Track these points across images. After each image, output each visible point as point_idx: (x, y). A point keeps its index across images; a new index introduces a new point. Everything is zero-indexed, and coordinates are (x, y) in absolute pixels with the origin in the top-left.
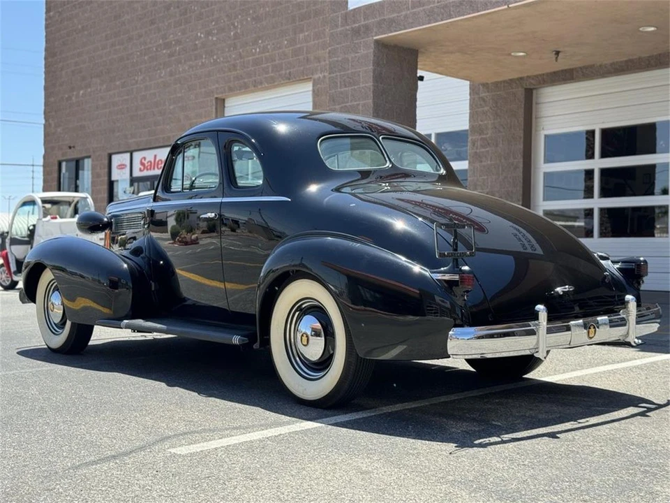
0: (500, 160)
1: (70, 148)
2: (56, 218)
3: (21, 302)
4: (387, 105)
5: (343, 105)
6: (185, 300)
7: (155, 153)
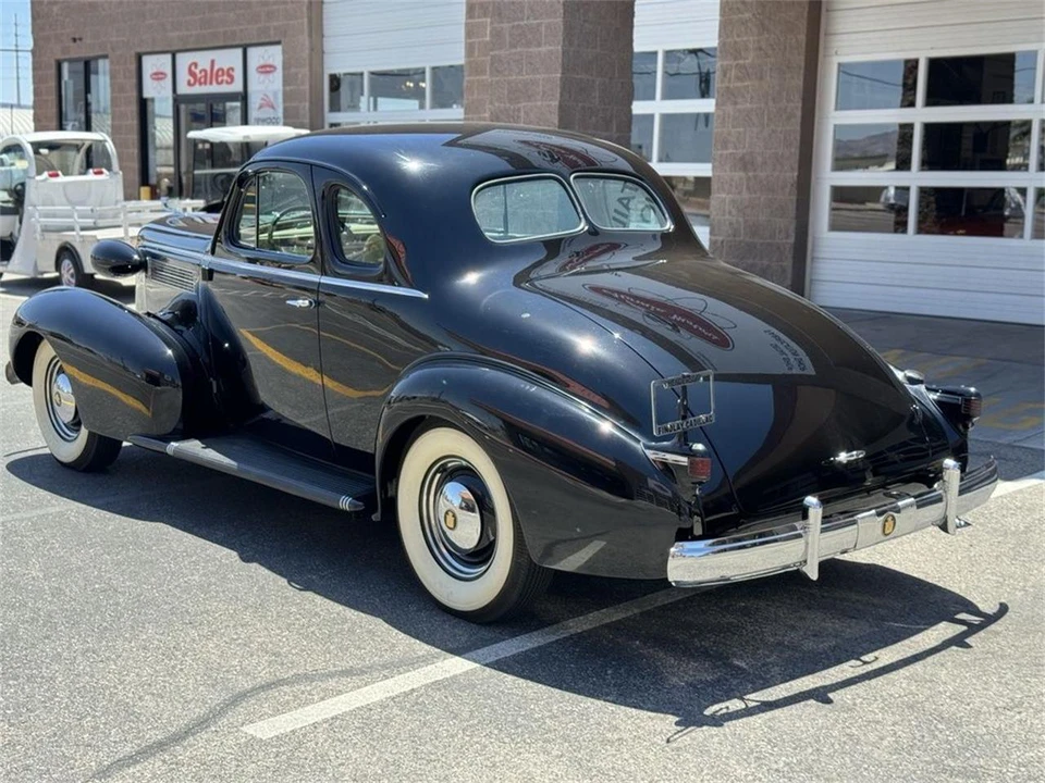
0: (767, 103)
1: (75, 40)
2: (57, 175)
3: (8, 383)
4: (587, 25)
5: (516, 23)
6: (264, 408)
7: (212, 57)
